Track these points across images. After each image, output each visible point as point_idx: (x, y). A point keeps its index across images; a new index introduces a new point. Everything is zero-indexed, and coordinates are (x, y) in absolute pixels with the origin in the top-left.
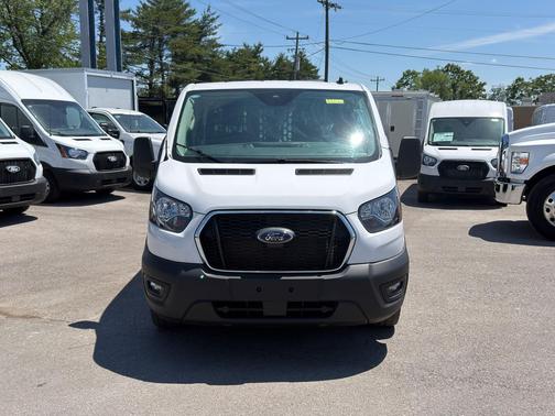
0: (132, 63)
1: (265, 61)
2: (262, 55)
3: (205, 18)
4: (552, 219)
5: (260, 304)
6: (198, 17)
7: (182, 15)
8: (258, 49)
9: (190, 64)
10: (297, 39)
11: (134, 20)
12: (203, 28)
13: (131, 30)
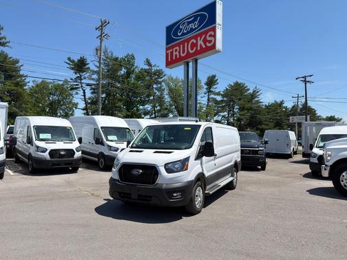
0: (221, 112)
1: (286, 108)
2: (284, 105)
3: (254, 91)
4: (345, 186)
5: (130, 194)
6: (251, 91)
7: (244, 91)
8: (282, 103)
9: (246, 111)
10: (298, 97)
11: (222, 95)
12: (254, 95)
13: (221, 99)
